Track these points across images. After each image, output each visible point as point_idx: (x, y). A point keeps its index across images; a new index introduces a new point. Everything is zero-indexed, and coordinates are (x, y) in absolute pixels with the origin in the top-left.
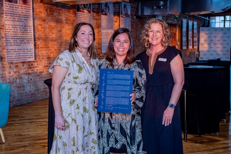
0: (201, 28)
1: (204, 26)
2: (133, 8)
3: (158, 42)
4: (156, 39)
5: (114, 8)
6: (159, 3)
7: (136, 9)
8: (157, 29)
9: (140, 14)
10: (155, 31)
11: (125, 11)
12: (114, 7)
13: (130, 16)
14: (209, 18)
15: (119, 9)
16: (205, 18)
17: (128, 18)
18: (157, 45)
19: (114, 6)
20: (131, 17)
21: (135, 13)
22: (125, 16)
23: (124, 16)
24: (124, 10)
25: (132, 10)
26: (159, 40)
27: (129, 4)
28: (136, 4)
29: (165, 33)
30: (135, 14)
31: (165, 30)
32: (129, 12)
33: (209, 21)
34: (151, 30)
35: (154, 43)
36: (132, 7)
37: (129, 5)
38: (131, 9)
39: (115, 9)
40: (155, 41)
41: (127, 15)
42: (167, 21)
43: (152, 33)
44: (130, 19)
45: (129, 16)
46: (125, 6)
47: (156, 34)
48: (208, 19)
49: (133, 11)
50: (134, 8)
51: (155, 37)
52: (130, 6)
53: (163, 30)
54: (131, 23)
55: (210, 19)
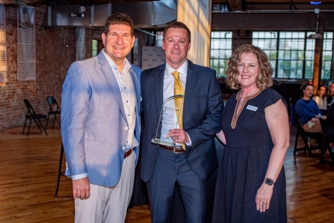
0: (144, 47)
1: (147, 45)
2: (38, 14)
3: (251, 81)
4: (248, 77)
5: (6, 12)
6: (79, 9)
7: (43, 16)
8: (249, 62)
9: (50, 23)
10: (246, 65)
11: (26, 19)
12: (8, 11)
13: (34, 27)
14: (155, 33)
15: (16, 14)
16: (150, 34)
17: (31, 29)
18: (249, 86)
19: (6, 10)
20: (36, 28)
21: (41, 22)
22: (26, 26)
23: (24, 26)
24: (24, 17)
25: (37, 17)
26: (253, 79)
27: (33, 7)
28: (44, 8)
29: (262, 67)
30: (43, 24)
31: (263, 62)
32: (32, 20)
33: (154, 37)
34: (240, 64)
35: (245, 82)
36: (36, 12)
37: (31, 10)
38: (35, 15)
39: (8, 14)
40: (247, 80)
41: (29, 25)
42: (94, 36)
43: (242, 67)
44: (34, 31)
45: (33, 25)
46: (25, 11)
47: (247, 70)
48: (153, 35)
49: (38, 19)
50: (41, 13)
51: (245, 74)
52: (34, 11)
53: (259, 63)
54: (36, 37)
55: (156, 35)
